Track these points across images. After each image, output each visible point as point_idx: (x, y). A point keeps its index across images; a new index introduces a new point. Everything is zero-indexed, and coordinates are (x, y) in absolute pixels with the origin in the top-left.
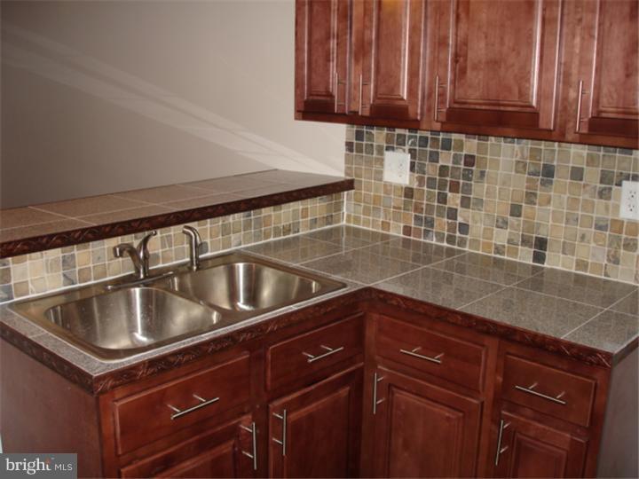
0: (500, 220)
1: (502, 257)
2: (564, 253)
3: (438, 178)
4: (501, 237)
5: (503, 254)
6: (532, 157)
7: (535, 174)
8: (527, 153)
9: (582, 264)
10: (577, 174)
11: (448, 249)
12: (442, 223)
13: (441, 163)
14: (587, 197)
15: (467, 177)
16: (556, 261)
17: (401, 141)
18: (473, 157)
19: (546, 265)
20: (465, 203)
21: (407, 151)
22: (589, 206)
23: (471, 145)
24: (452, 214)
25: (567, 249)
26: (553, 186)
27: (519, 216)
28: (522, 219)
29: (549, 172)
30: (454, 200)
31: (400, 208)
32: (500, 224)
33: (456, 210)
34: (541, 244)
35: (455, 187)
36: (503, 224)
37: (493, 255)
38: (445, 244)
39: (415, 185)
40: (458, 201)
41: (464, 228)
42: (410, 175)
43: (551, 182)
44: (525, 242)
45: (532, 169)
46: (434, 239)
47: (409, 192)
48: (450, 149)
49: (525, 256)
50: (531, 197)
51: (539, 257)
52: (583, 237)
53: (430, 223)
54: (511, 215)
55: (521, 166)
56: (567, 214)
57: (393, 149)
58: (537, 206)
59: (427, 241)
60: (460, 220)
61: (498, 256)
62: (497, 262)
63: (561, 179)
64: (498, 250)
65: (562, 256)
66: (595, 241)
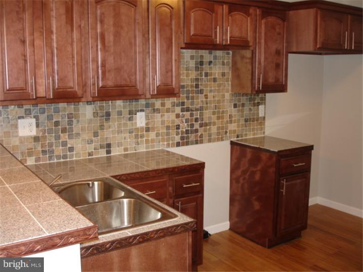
0: (89, 141)
1: (92, 157)
2: (118, 147)
3: (54, 128)
4: (91, 148)
5: (92, 155)
6: (100, 109)
7: (103, 116)
8: (98, 109)
9: (126, 150)
10: (120, 113)
11: (64, 162)
12: (59, 150)
13: (54, 120)
14: (125, 122)
15: (70, 123)
16: (116, 152)
17: (28, 113)
18: (71, 114)
19: (112, 154)
20: (70, 137)
21: (33, 117)
22: (126, 125)
23: (70, 108)
24: (64, 144)
25: (120, 144)
26: (111, 120)
27: (98, 136)
28: (99, 137)
29: (108, 114)
30: (64, 137)
31: (32, 149)
32: (89, 142)
33: (66, 141)
34: (109, 146)
35: (64, 130)
36: (91, 142)
37: (88, 157)
38: (62, 160)
39: (41, 134)
40: (67, 137)
41: (71, 149)
42: (37, 130)
43: (109, 119)
44: (102, 147)
45: (101, 115)
46: (55, 159)
47: (36, 139)
48: (59, 112)
49: (103, 154)
50: (102, 127)
51: (108, 152)
52: (125, 138)
53: (53, 152)
54: (94, 137)
55: (95, 114)
56: (118, 130)
57: (23, 117)
58: (105, 130)
59: (51, 162)
60: (69, 146)
61: (90, 157)
62: (90, 161)
63: (114, 115)
64: (90, 154)
65: (117, 148)
66: (130, 138)
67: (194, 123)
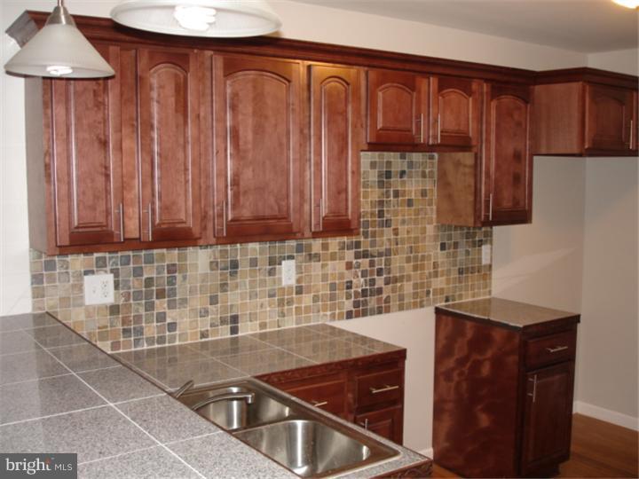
0: (203, 311)
1: (207, 339)
2: (251, 321)
3: (144, 289)
4: (203, 323)
5: (207, 336)
6: (222, 257)
7: (226, 269)
8: (218, 255)
9: (263, 326)
10: (254, 262)
11: (159, 349)
12: (151, 329)
13: (145, 276)
14: (262, 278)
15: (172, 281)
16: (247, 329)
17: (101, 264)
18: (174, 265)
19: (240, 334)
20: (171, 305)
21: (109, 271)
22: (263, 283)
23: (172, 255)
24: (161, 317)
25: (252, 317)
26: (239, 274)
27: (217, 303)
28: (219, 305)
29: (235, 265)
30: (161, 305)
31: (106, 327)
32: (203, 314)
33: (165, 313)
34: (235, 319)
35: (161, 294)
36: (205, 313)
37: (200, 340)
38: (156, 346)
39: (121, 302)
40: (166, 305)
41: (172, 326)
42: (115, 294)
43: (236, 272)
44: (223, 321)
45: (223, 265)
46: (145, 345)
47: (114, 309)
48: (153, 262)
49: (224, 333)
50: (224, 287)
51: (234, 330)
52: (262, 306)
53: (140, 331)
54: (211, 304)
55: (214, 265)
56: (250, 292)
57: (92, 272)
58: (229, 293)
59: (139, 349)
60: (169, 320)
61: (203, 340)
62: (204, 345)
63: (244, 268)
64: (203, 335)
65: (249, 323)
66: (270, 306)
67: (376, 277)
